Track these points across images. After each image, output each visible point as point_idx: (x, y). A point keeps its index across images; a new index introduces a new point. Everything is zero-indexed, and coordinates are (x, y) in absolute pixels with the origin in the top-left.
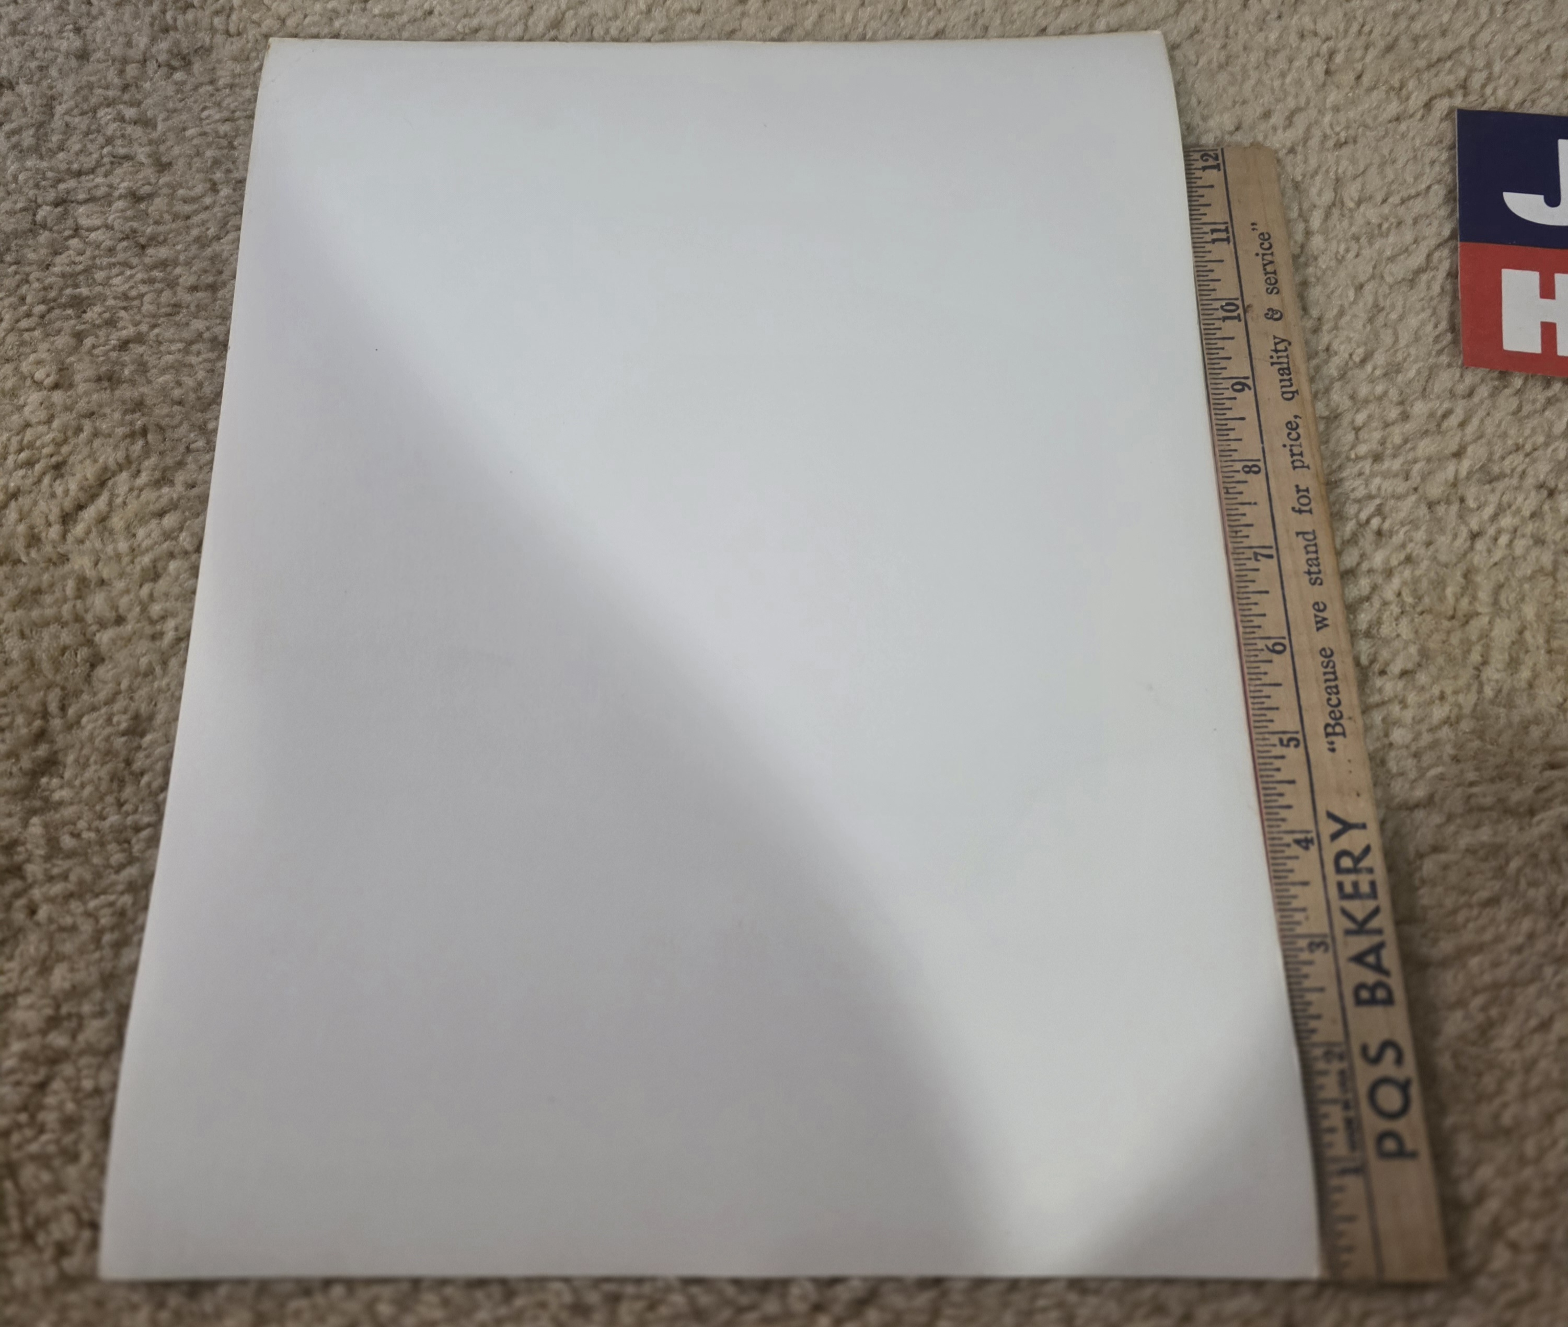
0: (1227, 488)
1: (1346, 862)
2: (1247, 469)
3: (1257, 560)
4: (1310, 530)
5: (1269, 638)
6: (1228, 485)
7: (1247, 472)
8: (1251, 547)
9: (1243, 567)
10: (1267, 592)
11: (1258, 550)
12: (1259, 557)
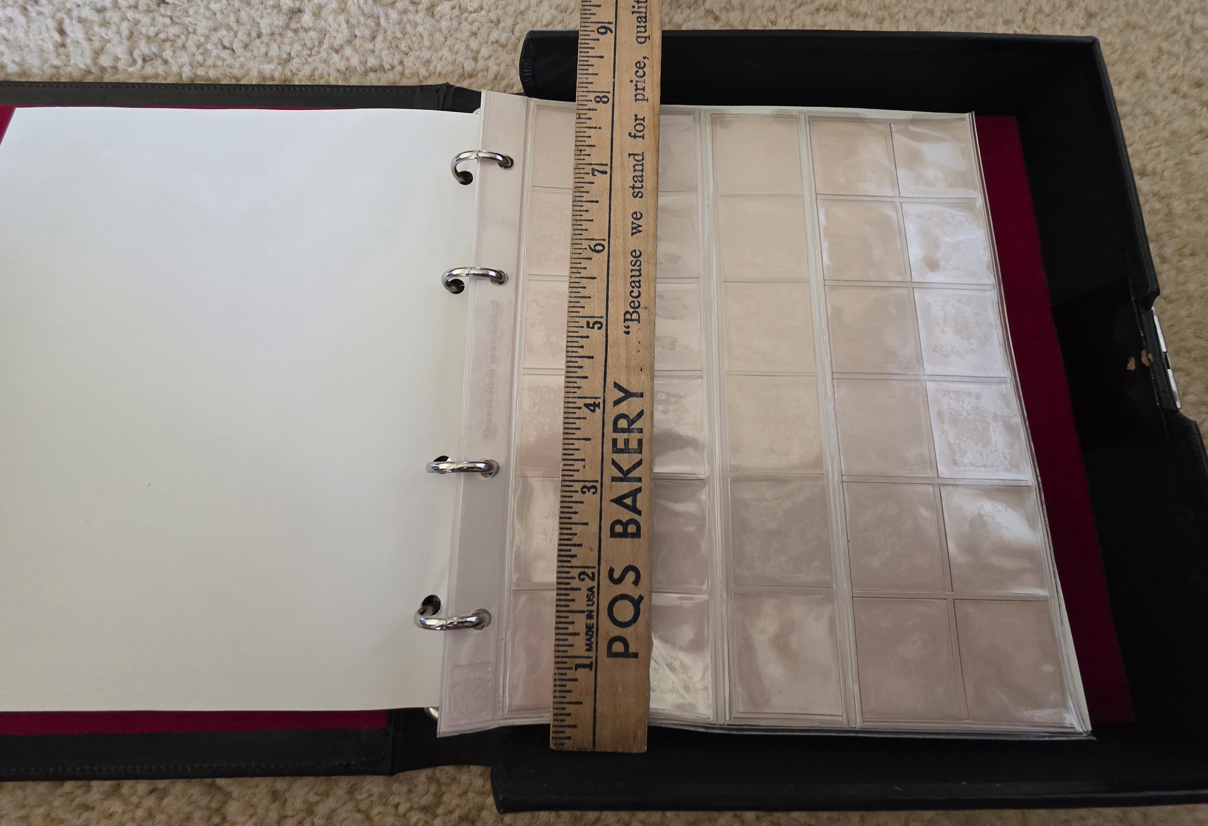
0: (579, 114)
1: (623, 423)
2: (598, 99)
3: (593, 175)
4: (640, 153)
5: (593, 239)
6: (581, 112)
7: (598, 102)
8: (591, 164)
9: (582, 180)
10: (597, 202)
11: (595, 167)
12: (596, 173)
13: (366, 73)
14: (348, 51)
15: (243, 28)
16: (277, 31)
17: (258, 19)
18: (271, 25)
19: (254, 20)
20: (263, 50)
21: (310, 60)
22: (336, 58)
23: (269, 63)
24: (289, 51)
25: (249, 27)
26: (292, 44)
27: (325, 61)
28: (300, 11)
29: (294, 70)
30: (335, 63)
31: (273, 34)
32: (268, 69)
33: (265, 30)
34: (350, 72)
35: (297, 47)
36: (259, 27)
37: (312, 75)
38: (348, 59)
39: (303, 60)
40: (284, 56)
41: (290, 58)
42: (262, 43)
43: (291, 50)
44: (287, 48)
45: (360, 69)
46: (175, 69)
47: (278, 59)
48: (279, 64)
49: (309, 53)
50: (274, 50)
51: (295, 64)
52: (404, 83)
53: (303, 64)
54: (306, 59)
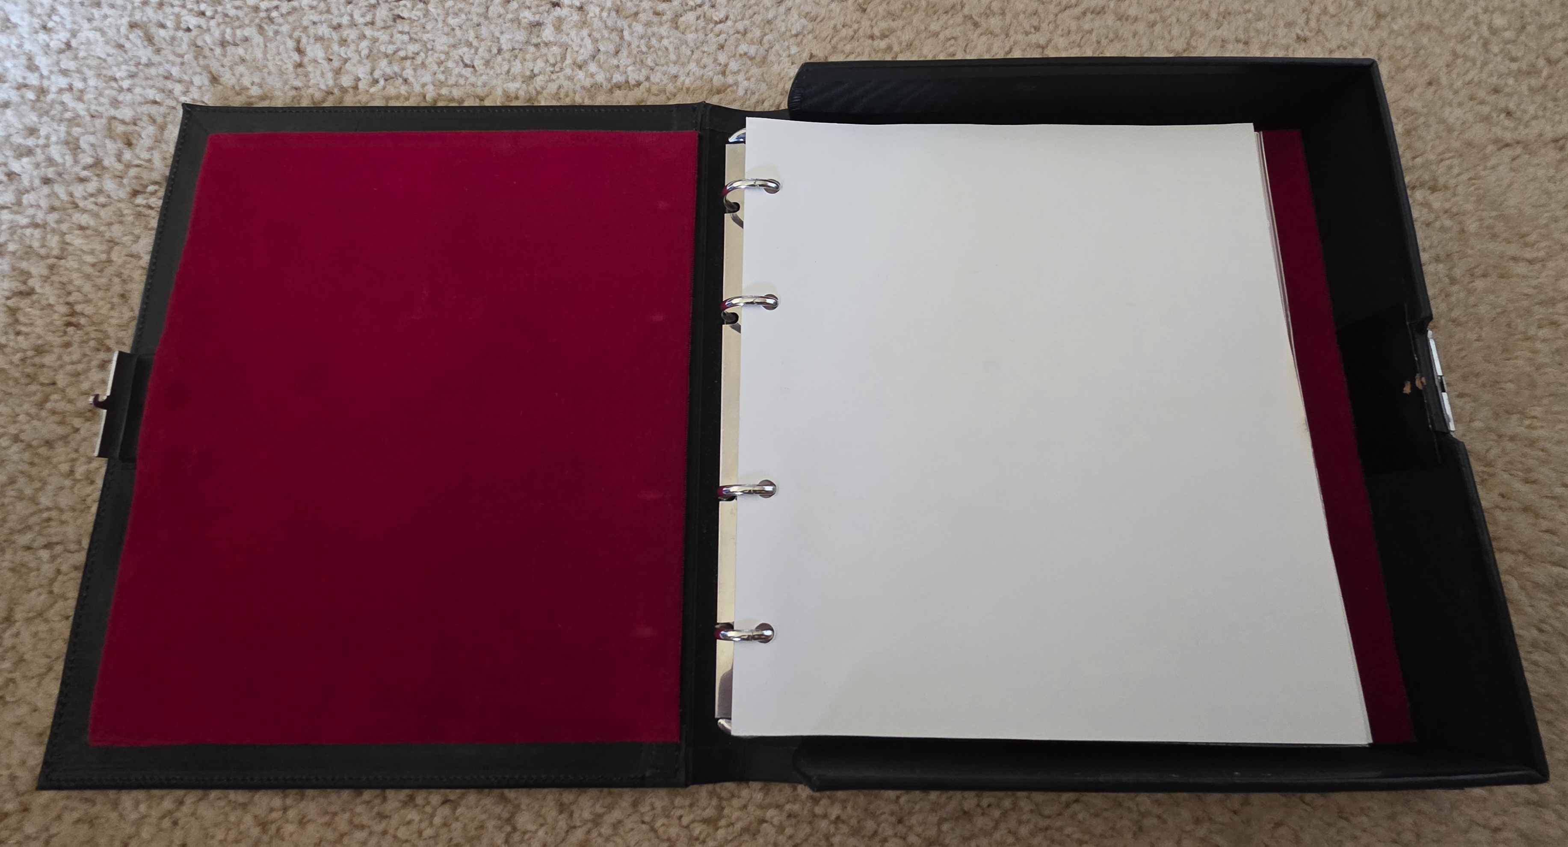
13: (611, 91)
14: (592, 67)
15: (483, 44)
16: (517, 46)
17: (497, 34)
18: (511, 40)
19: (493, 36)
20: (506, 67)
21: (554, 77)
22: (581, 74)
23: (512, 81)
24: (531, 69)
25: (489, 44)
26: (535, 60)
27: (570, 78)
28: (539, 24)
29: (539, 89)
30: (580, 80)
31: (513, 49)
32: (513, 87)
33: (505, 46)
34: (595, 89)
35: (540, 64)
36: (498, 42)
37: (557, 93)
38: (592, 75)
39: (547, 77)
40: (528, 73)
41: (533, 76)
42: (504, 60)
43: (534, 66)
44: (530, 65)
45: (606, 85)
46: (417, 89)
47: (523, 77)
48: (523, 82)
49: (552, 69)
50: (517, 67)
51: (539, 81)
52: (652, 101)
53: (547, 81)
54: (549, 76)
